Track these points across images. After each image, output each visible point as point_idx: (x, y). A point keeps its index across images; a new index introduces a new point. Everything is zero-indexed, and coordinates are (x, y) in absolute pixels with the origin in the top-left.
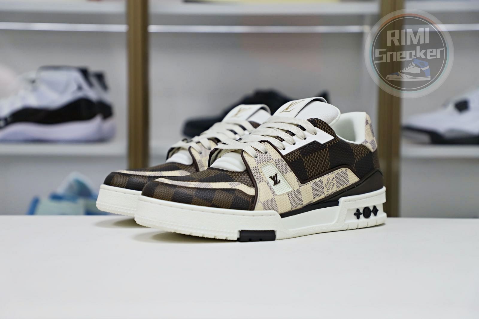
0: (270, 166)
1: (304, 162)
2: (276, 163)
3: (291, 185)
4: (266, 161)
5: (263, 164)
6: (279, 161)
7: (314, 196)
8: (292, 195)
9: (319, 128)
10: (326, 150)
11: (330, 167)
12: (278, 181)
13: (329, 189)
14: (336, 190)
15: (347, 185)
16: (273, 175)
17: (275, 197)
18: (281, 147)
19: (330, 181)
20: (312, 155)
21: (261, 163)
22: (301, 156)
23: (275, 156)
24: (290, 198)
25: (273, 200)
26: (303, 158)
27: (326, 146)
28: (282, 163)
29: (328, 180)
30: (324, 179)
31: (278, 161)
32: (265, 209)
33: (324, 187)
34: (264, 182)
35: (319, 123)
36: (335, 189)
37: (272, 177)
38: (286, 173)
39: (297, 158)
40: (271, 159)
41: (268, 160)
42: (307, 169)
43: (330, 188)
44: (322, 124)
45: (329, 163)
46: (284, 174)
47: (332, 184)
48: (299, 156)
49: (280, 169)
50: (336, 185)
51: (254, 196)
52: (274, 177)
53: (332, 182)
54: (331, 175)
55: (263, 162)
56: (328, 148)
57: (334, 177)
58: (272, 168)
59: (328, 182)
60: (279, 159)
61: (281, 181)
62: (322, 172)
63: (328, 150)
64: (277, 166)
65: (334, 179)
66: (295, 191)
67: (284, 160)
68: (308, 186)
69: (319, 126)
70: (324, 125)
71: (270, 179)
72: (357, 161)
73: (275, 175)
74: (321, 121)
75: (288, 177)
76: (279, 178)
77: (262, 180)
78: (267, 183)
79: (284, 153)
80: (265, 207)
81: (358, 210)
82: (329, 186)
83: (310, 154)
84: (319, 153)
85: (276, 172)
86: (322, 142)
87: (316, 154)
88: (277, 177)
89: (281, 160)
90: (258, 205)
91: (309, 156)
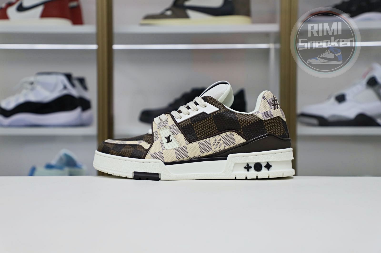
0: (166, 130)
1: (194, 127)
2: (170, 128)
3: (179, 143)
4: (164, 127)
5: (161, 128)
6: (173, 126)
7: (202, 152)
8: (178, 150)
9: (208, 102)
10: (211, 118)
11: (218, 131)
12: (171, 140)
13: (216, 147)
14: (224, 148)
15: (234, 145)
16: (167, 136)
17: (163, 151)
18: (178, 117)
19: (217, 142)
20: (200, 122)
21: (160, 128)
22: (191, 123)
23: (171, 122)
24: (177, 152)
25: (161, 153)
26: (192, 125)
27: (211, 115)
28: (175, 128)
29: (215, 141)
30: (212, 140)
31: (171, 126)
32: (153, 158)
33: (211, 145)
34: (159, 140)
35: (209, 99)
36: (222, 147)
37: (167, 138)
38: (176, 135)
39: (188, 124)
40: (167, 125)
41: (165, 126)
42: (197, 132)
43: (218, 147)
44: (211, 100)
45: (216, 128)
46: (175, 135)
47: (220, 143)
48: (190, 123)
49: (172, 131)
50: (223, 144)
51: (147, 149)
52: (168, 137)
53: (219, 142)
54: (219, 137)
55: (161, 127)
56: (212, 117)
57: (221, 138)
58: (167, 131)
59: (215, 142)
60: (173, 125)
61: (172, 141)
62: (210, 135)
63: (212, 118)
64: (170, 130)
65: (221, 140)
66: (182, 147)
67: (176, 126)
68: (196, 145)
69: (209, 101)
70: (213, 100)
71: (165, 138)
72: (243, 127)
73: (169, 136)
74: (211, 98)
75: (177, 137)
76: (172, 138)
77: (158, 139)
78: (161, 141)
79: (179, 121)
80: (153, 157)
81: (248, 165)
82: (217, 145)
83: (198, 121)
84: (206, 121)
85: (170, 134)
86: (208, 113)
87: (203, 121)
88: (170, 137)
89: (174, 126)
90: (148, 156)
91: (198, 123)
